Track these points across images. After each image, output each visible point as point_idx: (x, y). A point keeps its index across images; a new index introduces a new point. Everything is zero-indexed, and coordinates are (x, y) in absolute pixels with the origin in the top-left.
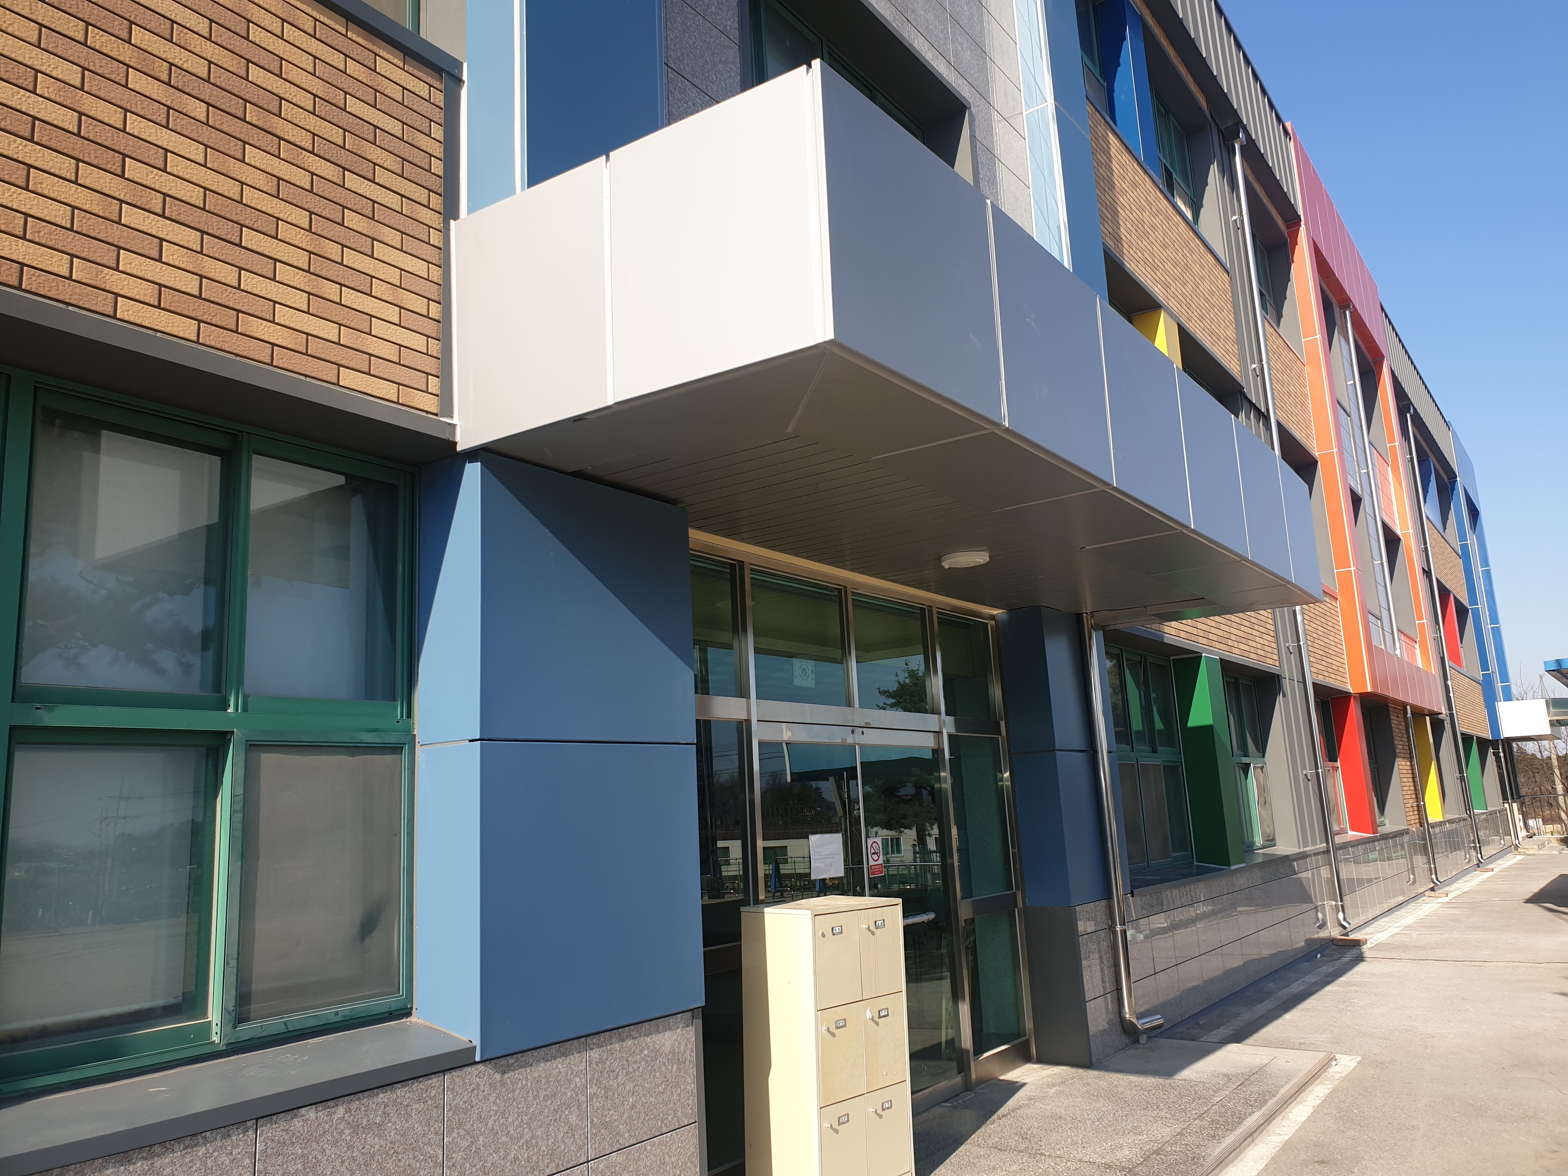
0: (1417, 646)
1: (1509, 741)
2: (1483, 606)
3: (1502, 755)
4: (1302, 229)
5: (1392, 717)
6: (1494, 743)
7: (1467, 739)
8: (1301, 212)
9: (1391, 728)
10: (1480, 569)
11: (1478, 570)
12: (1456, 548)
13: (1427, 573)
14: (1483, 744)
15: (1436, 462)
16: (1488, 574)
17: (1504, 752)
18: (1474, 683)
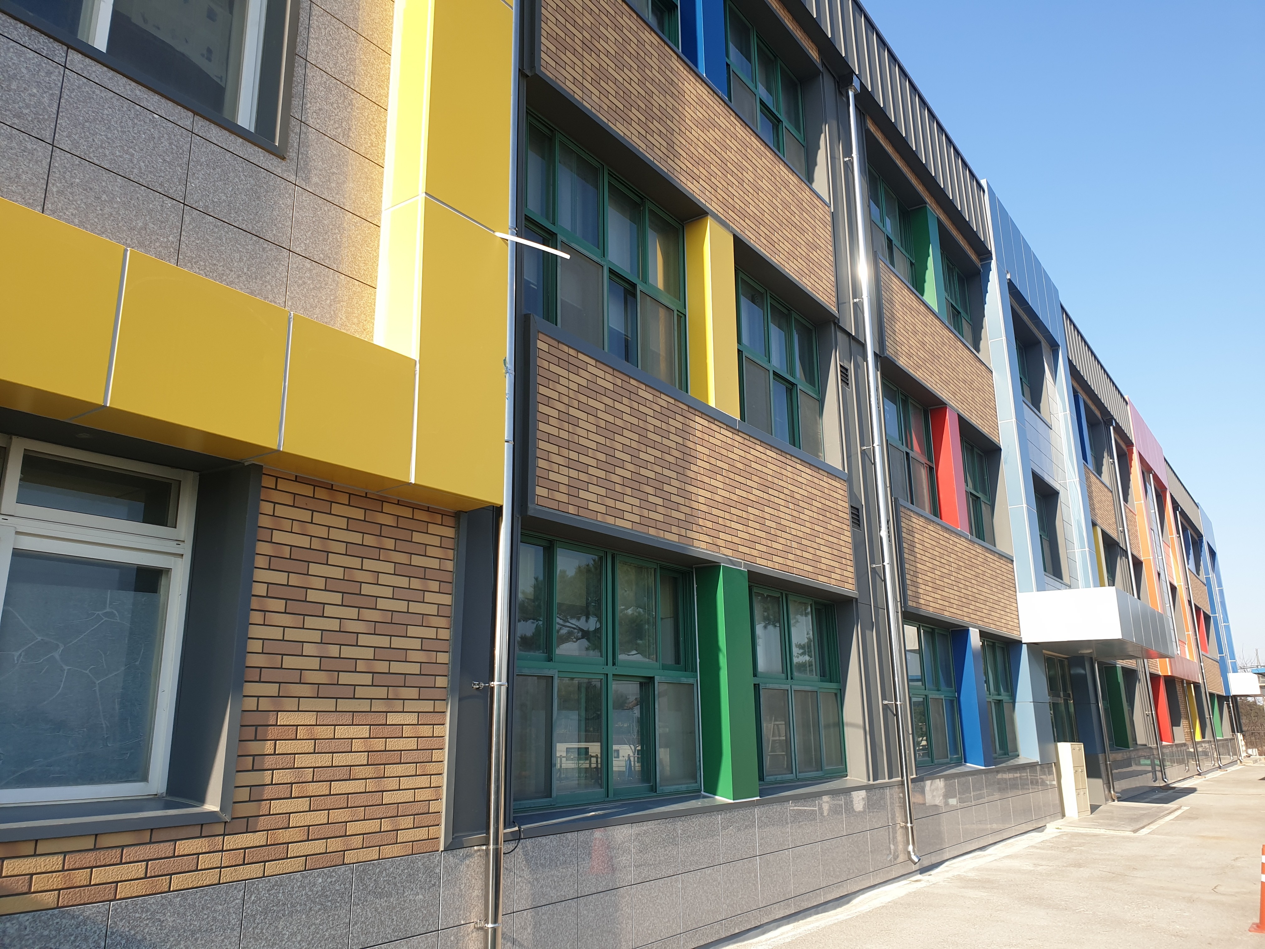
0: (1186, 646)
1: (1235, 697)
2: (1219, 615)
3: (1231, 705)
4: (1134, 448)
5: (1177, 686)
6: (1226, 698)
7: (1212, 695)
8: (1134, 442)
9: (1176, 692)
10: (1217, 589)
11: (1216, 589)
12: (1203, 580)
13: (1190, 602)
14: (1220, 697)
15: (1191, 530)
16: (1221, 592)
17: (1233, 703)
18: (1215, 662)
